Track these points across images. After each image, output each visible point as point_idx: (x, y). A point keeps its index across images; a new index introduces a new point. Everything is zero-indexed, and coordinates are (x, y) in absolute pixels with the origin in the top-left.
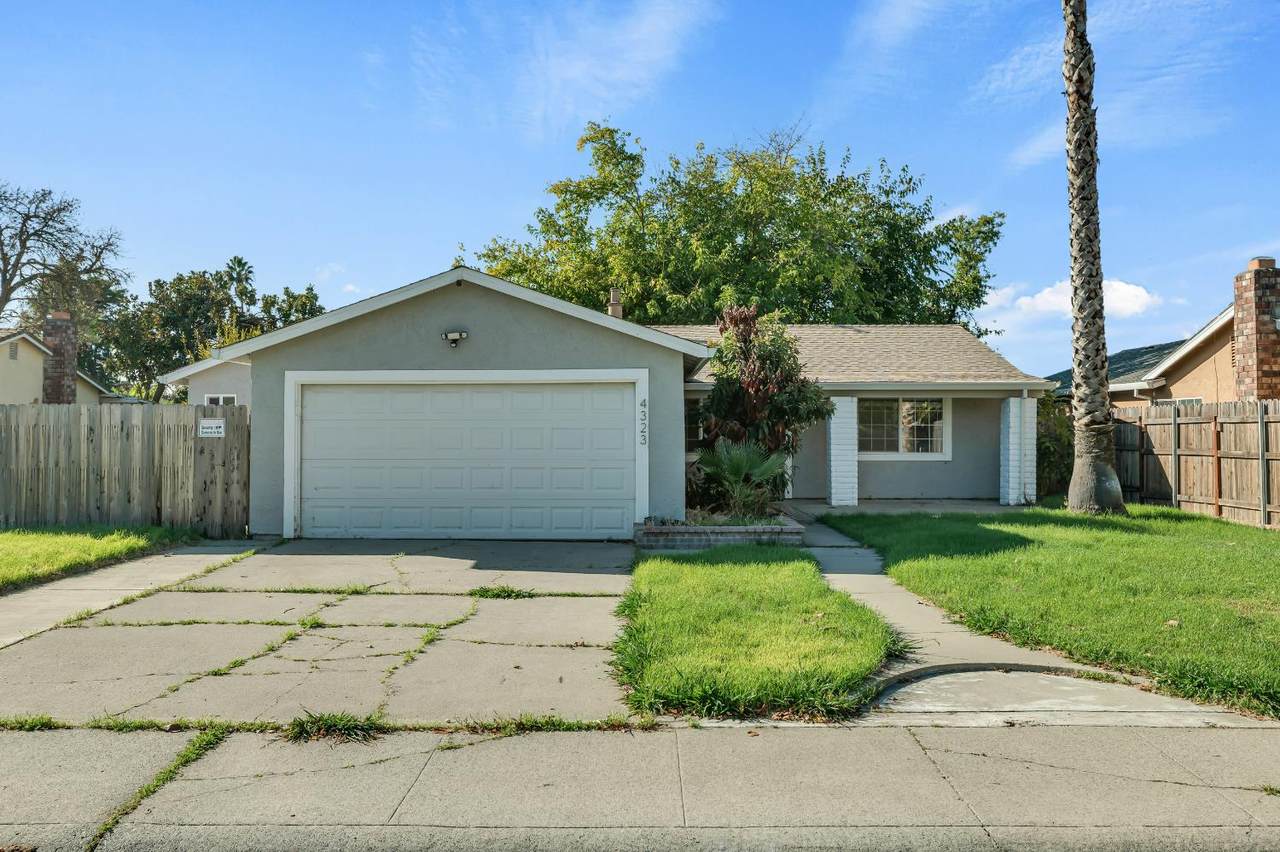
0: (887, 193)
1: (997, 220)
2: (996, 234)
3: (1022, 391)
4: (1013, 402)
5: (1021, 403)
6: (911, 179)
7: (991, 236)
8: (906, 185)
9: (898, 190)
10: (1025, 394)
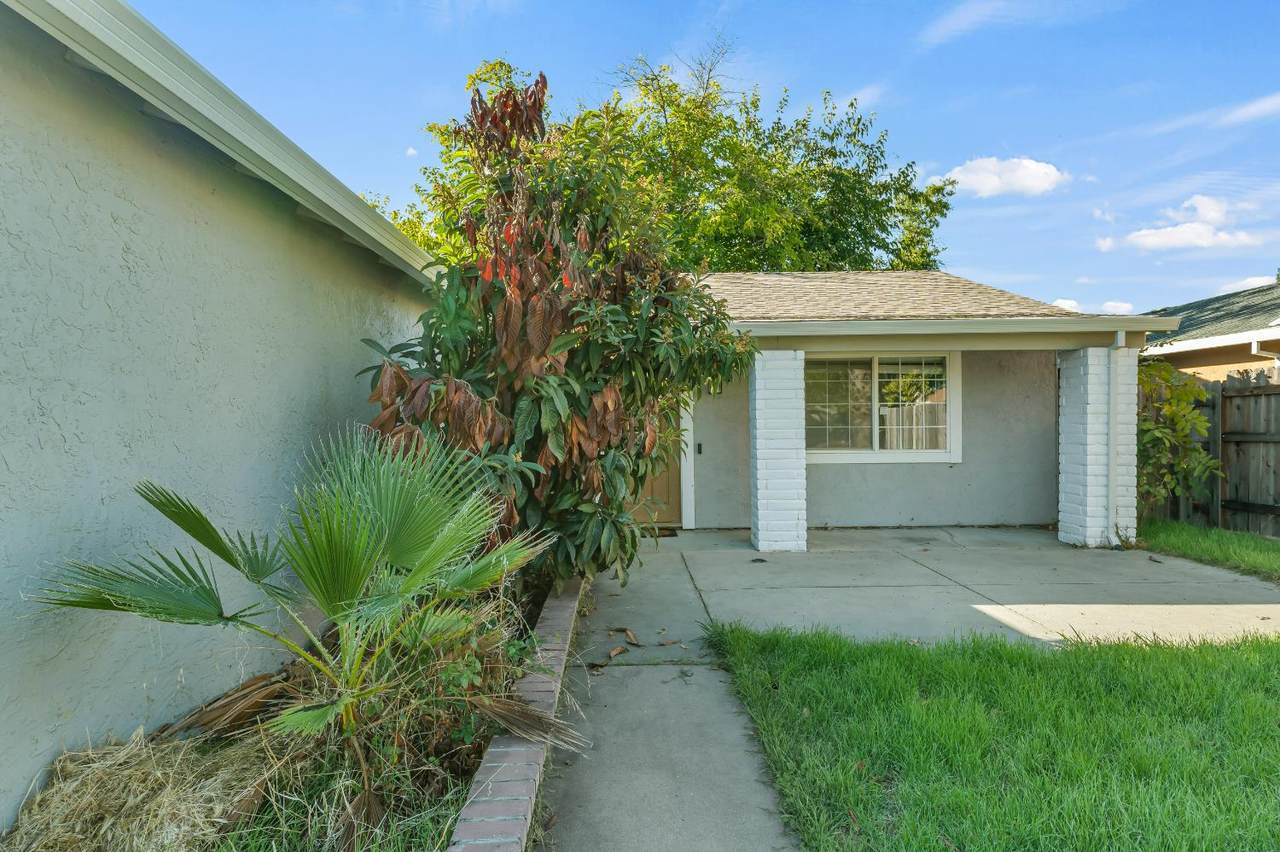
0: (832, 139)
1: (949, 188)
2: (946, 206)
3: (1113, 334)
4: (1095, 356)
5: (1109, 356)
6: (859, 120)
7: (941, 208)
8: (854, 128)
9: (844, 133)
10: (1121, 339)
